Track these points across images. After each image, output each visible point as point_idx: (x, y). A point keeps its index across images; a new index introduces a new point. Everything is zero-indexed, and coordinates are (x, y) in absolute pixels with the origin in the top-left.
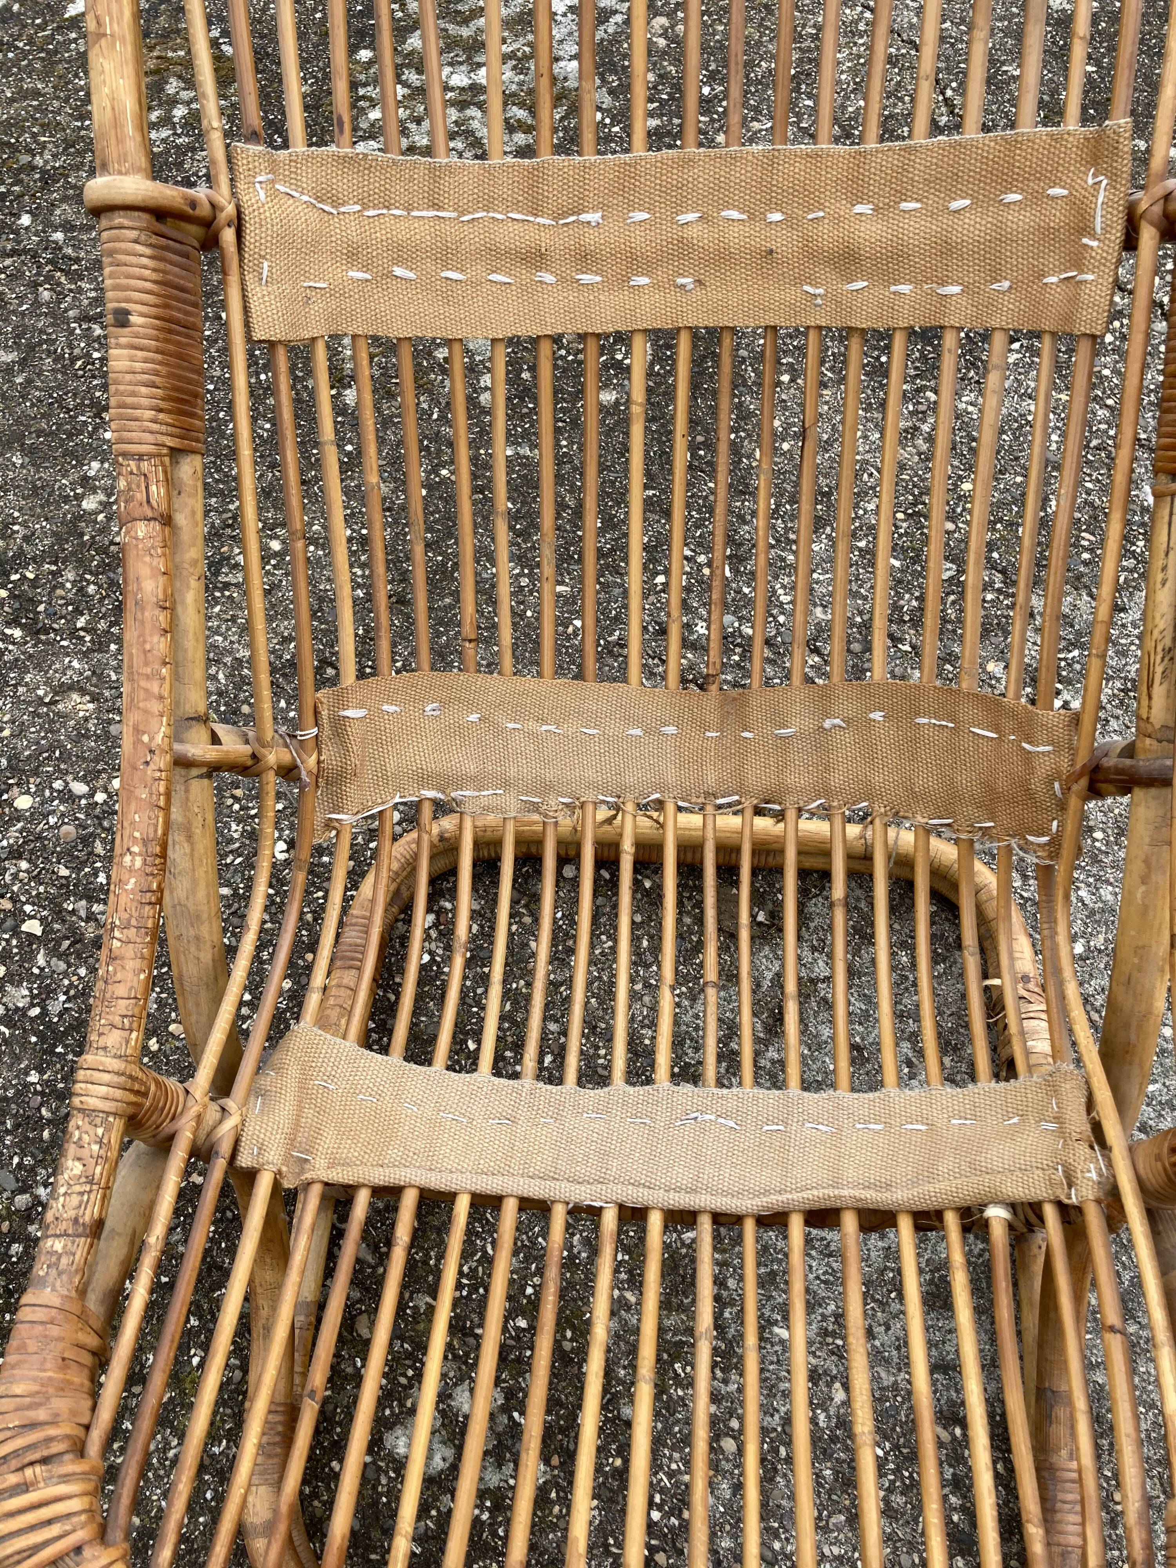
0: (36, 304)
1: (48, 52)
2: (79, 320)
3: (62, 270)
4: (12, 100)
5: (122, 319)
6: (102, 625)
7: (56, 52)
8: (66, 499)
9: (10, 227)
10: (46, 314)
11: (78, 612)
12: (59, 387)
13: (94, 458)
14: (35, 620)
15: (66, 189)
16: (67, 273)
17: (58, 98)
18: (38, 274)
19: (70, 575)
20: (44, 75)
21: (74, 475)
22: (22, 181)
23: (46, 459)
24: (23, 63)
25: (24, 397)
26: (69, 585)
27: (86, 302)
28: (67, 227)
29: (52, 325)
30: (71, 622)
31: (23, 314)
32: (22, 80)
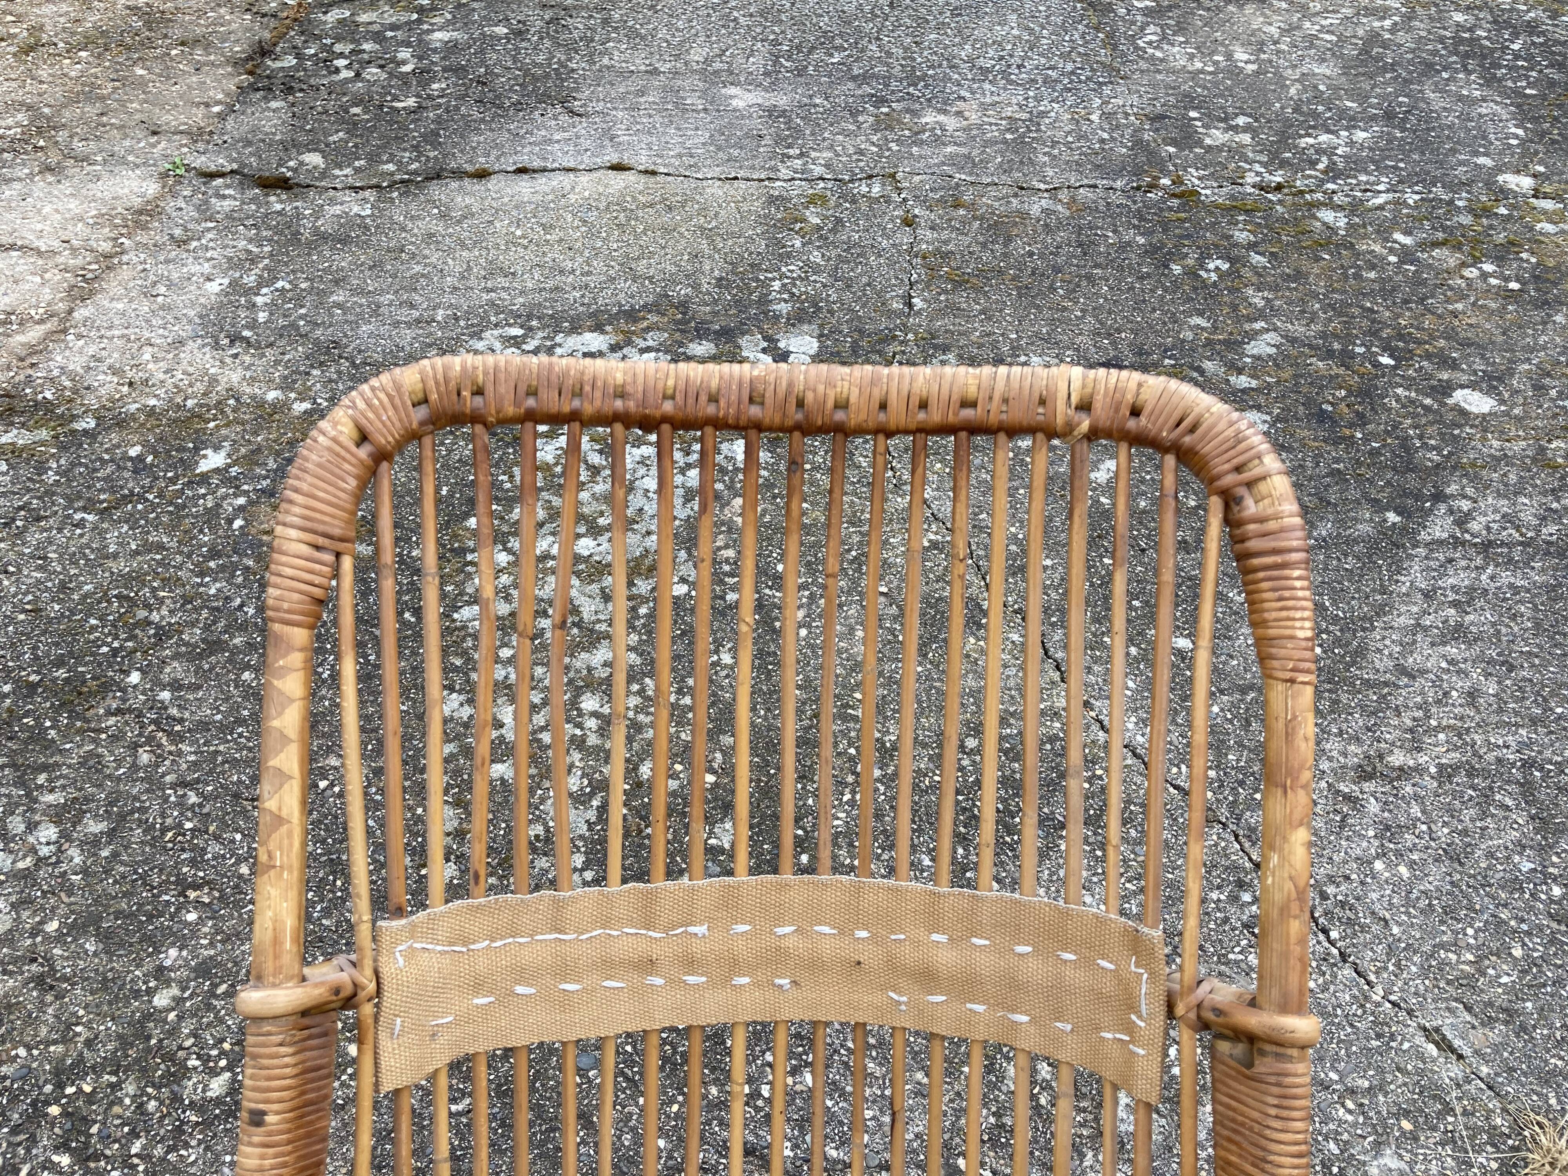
0: (135, 768)
1: (177, 506)
2: (174, 786)
3: (164, 731)
4: (137, 553)
5: (257, 1119)
6: (159, 1151)
7: (184, 506)
8: (137, 994)
9: (118, 684)
10: (143, 779)
11: (135, 1134)
12: (145, 862)
13: (173, 944)
14: (87, 1145)
15: (178, 646)
16: (169, 734)
17: (181, 553)
18: (140, 735)
19: (130, 1088)
20: (171, 529)
21: (149, 965)
22: (136, 636)
23: (121, 945)
24: (152, 516)
25: (107, 872)
26: (127, 1101)
27: (185, 766)
28: (175, 686)
29: (147, 791)
30: (125, 1147)
31: (119, 779)
32: (148, 533)
